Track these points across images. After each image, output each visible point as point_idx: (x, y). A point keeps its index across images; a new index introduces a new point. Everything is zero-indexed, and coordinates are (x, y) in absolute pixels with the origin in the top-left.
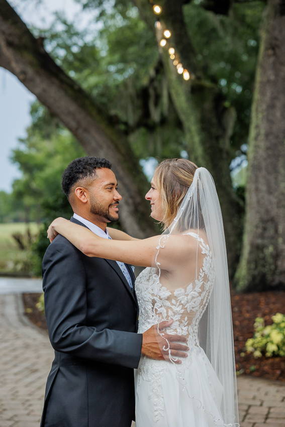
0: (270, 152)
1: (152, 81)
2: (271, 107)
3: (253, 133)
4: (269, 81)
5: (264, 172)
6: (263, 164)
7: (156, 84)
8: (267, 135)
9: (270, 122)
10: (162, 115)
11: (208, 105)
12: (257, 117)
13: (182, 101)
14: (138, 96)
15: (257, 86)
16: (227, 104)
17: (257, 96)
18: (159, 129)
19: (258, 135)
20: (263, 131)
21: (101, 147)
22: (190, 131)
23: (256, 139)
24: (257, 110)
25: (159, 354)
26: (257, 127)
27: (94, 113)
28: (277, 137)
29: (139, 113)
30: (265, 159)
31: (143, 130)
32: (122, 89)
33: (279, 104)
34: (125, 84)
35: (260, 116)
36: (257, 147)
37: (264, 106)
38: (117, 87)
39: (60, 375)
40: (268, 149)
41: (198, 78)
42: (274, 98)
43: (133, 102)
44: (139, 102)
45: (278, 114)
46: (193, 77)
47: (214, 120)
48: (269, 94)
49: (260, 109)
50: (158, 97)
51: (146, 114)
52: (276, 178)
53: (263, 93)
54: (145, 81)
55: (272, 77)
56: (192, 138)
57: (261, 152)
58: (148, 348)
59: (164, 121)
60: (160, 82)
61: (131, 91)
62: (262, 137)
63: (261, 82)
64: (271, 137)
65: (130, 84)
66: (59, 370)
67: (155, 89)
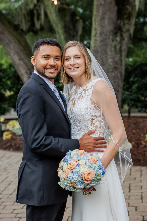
0: (103, 43)
1: (35, 6)
2: (103, 18)
3: (93, 33)
4: (101, 4)
5: (100, 54)
6: (99, 50)
7: (37, 7)
8: (101, 34)
9: (102, 27)
10: (41, 25)
11: (68, 18)
12: (95, 24)
13: (53, 17)
14: (28, 14)
15: (95, 7)
16: (78, 18)
17: (95, 13)
18: (40, 33)
19: (96, 34)
20: (98, 32)
21: (11, 42)
22: (58, 33)
23: (95, 36)
24: (95, 20)
25: (91, 149)
26: (95, 29)
27: (6, 23)
28: (106, 35)
29: (29, 24)
30: (100, 47)
31: (31, 33)
32: (19, 10)
33: (106, 17)
34: (20, 8)
35: (97, 23)
36: (95, 40)
37: (99, 18)
38: (16, 9)
39: (26, 167)
40: (102, 41)
41: (62, 4)
42: (104, 14)
43: (25, 18)
44: (28, 18)
45: (106, 22)
46: (59, 3)
47: (71, 27)
48: (101, 12)
49: (97, 20)
50: (39, 15)
51: (33, 24)
52: (106, 57)
53: (98, 11)
54: (31, 6)
55: (103, 2)
56: (60, 36)
57: (98, 43)
58: (85, 146)
59: (42, 28)
60: (40, 6)
61: (24, 11)
62: (98, 35)
63: (97, 5)
64: (103, 35)
65: (23, 8)
66: (26, 164)
67: (37, 10)
